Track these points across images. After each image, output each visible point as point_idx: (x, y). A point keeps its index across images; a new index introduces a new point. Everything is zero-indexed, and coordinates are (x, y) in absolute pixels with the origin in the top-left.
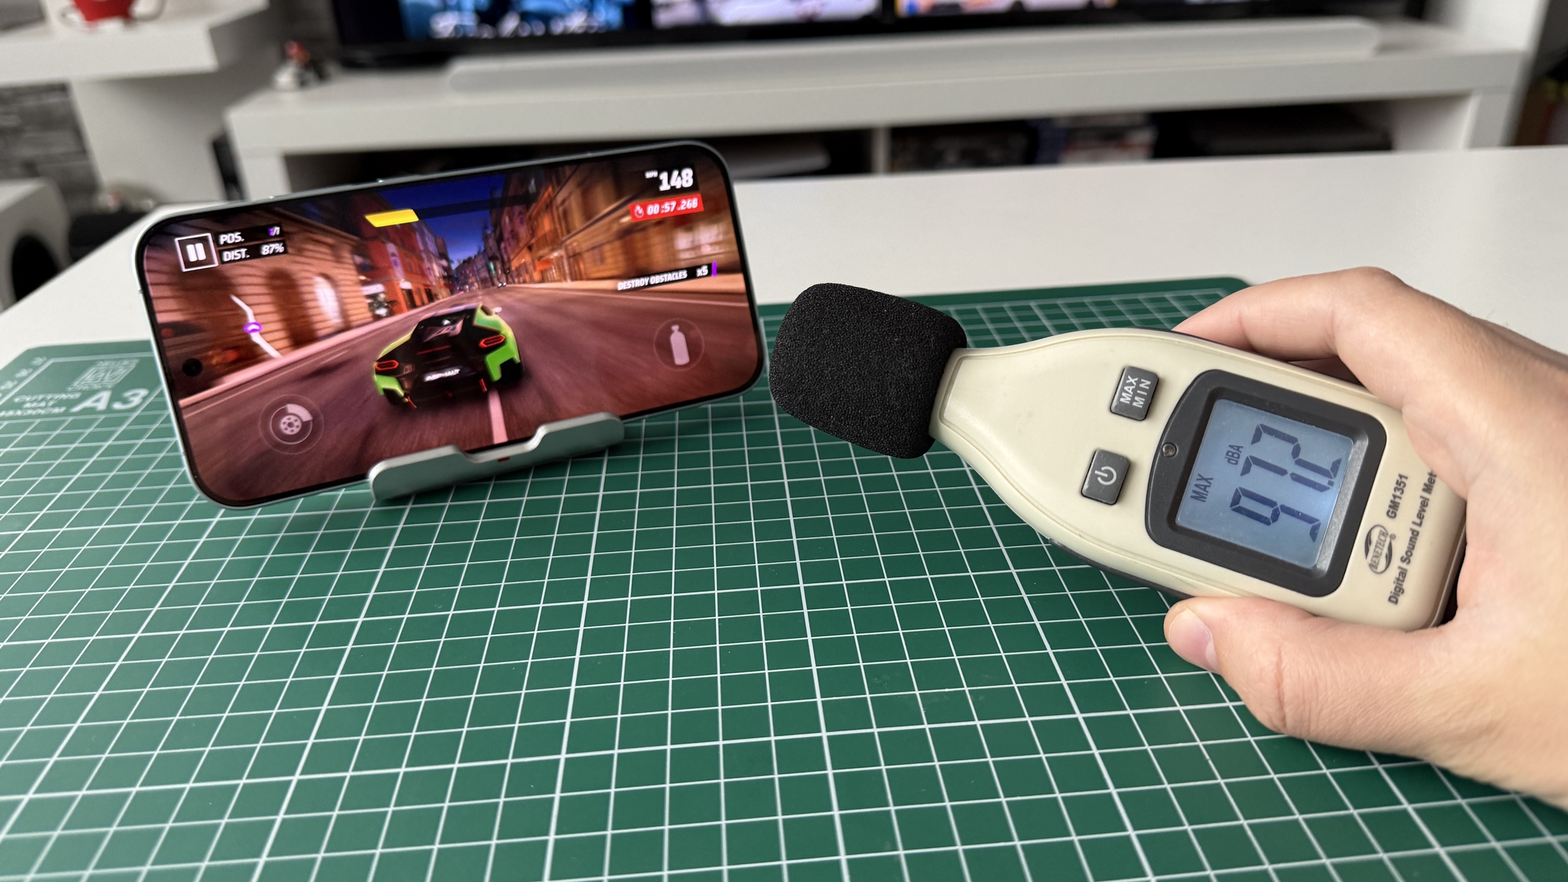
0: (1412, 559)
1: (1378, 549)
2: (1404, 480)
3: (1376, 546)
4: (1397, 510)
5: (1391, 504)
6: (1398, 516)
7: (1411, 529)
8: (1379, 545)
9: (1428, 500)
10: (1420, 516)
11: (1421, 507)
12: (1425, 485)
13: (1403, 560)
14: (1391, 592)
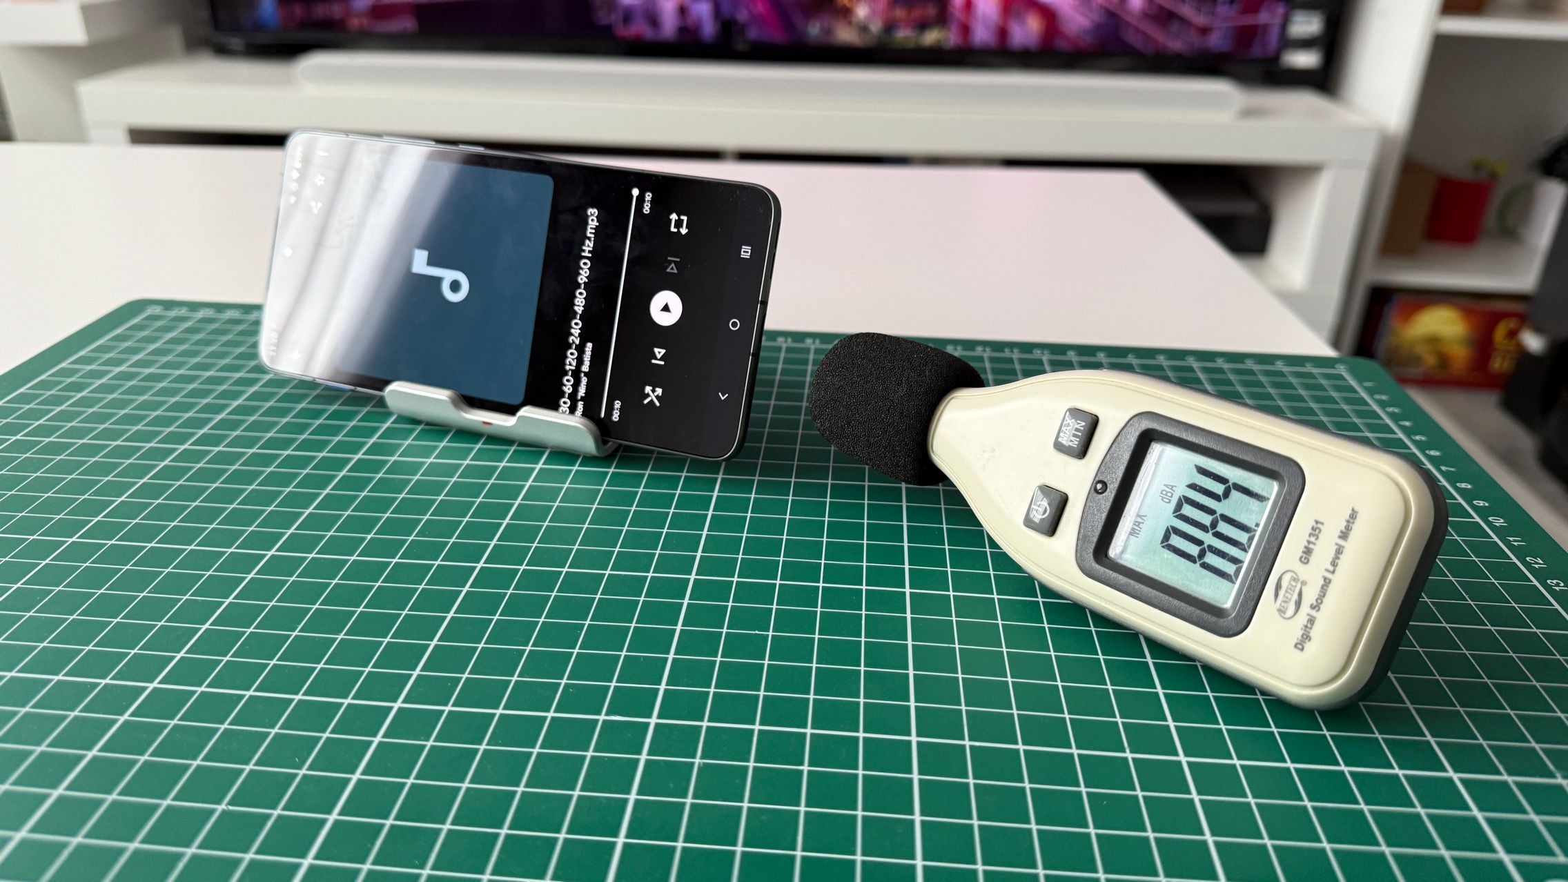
0: (1322, 606)
1: (1288, 595)
2: (1319, 526)
3: (1286, 591)
4: (1310, 556)
5: (1305, 550)
6: (1310, 563)
7: (1323, 577)
8: (1289, 591)
9: (1343, 547)
10: (1334, 564)
11: (1335, 555)
12: (1342, 532)
13: (1313, 607)
14: (1298, 639)
